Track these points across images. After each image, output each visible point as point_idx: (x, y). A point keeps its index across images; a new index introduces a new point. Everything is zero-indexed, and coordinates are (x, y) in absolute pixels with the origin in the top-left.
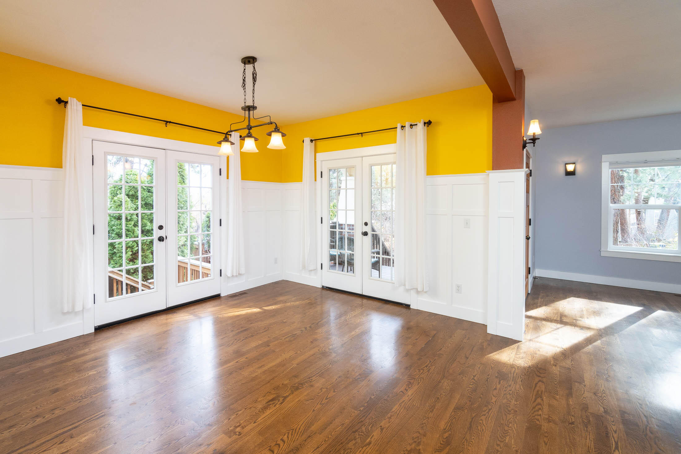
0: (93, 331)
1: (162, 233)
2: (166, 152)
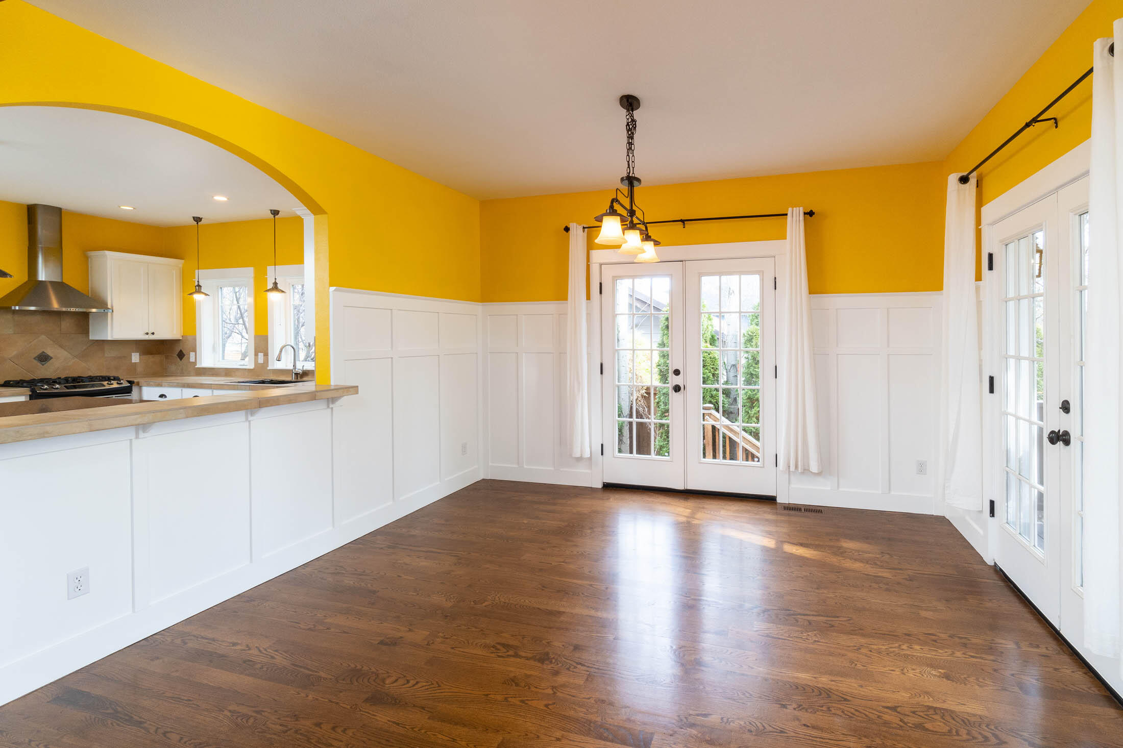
0: (600, 486)
1: (678, 380)
2: (684, 263)
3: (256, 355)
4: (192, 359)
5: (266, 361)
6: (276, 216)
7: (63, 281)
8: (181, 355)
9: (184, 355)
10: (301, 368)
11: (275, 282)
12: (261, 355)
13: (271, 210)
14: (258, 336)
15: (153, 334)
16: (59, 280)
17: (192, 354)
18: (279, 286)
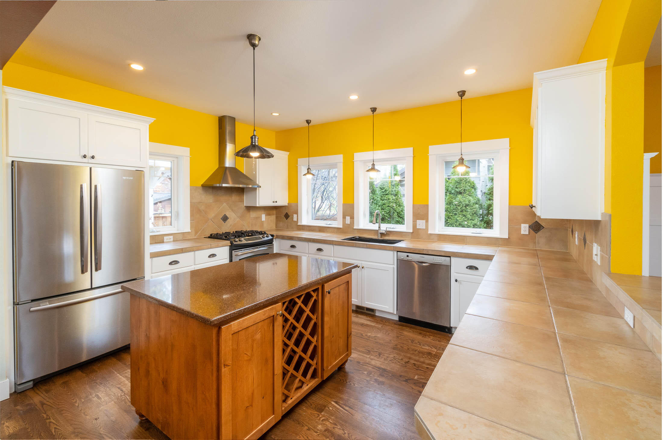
3: (344, 217)
4: (295, 219)
5: (352, 223)
6: (374, 113)
7: (236, 167)
8: (287, 216)
9: (289, 216)
10: (385, 229)
11: (373, 163)
12: (348, 219)
13: (371, 108)
14: (345, 204)
15: (276, 202)
16: (234, 167)
17: (295, 216)
18: (376, 167)
